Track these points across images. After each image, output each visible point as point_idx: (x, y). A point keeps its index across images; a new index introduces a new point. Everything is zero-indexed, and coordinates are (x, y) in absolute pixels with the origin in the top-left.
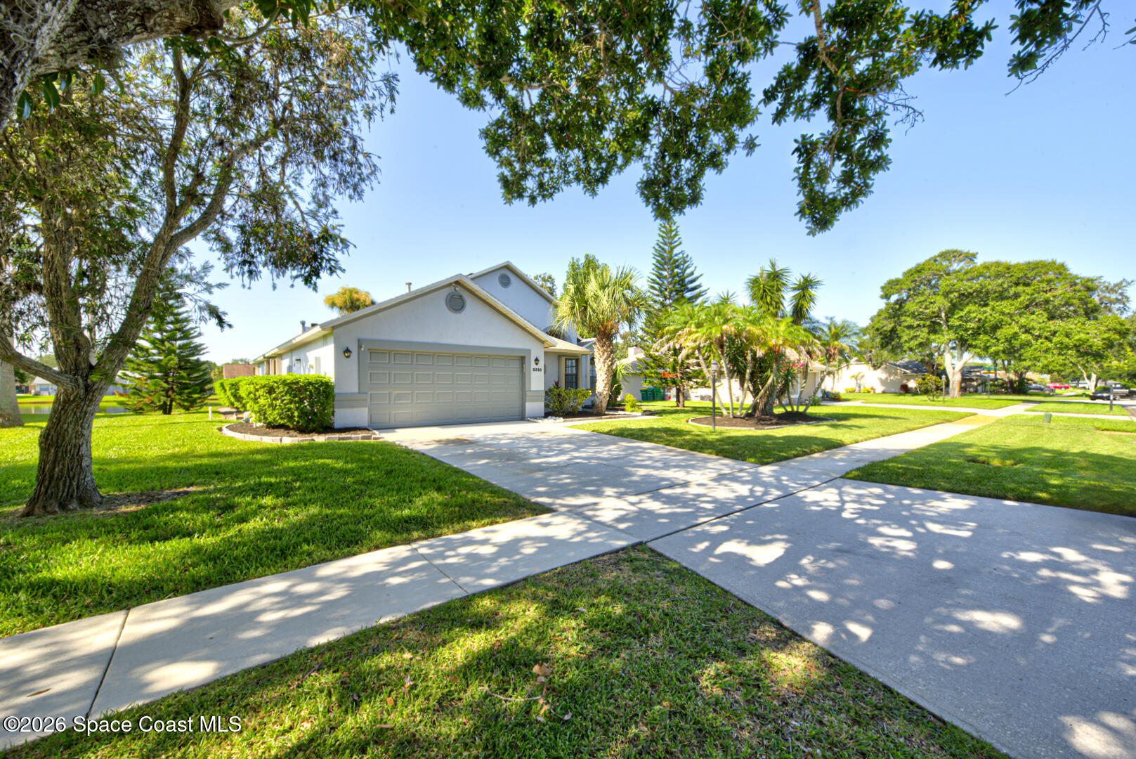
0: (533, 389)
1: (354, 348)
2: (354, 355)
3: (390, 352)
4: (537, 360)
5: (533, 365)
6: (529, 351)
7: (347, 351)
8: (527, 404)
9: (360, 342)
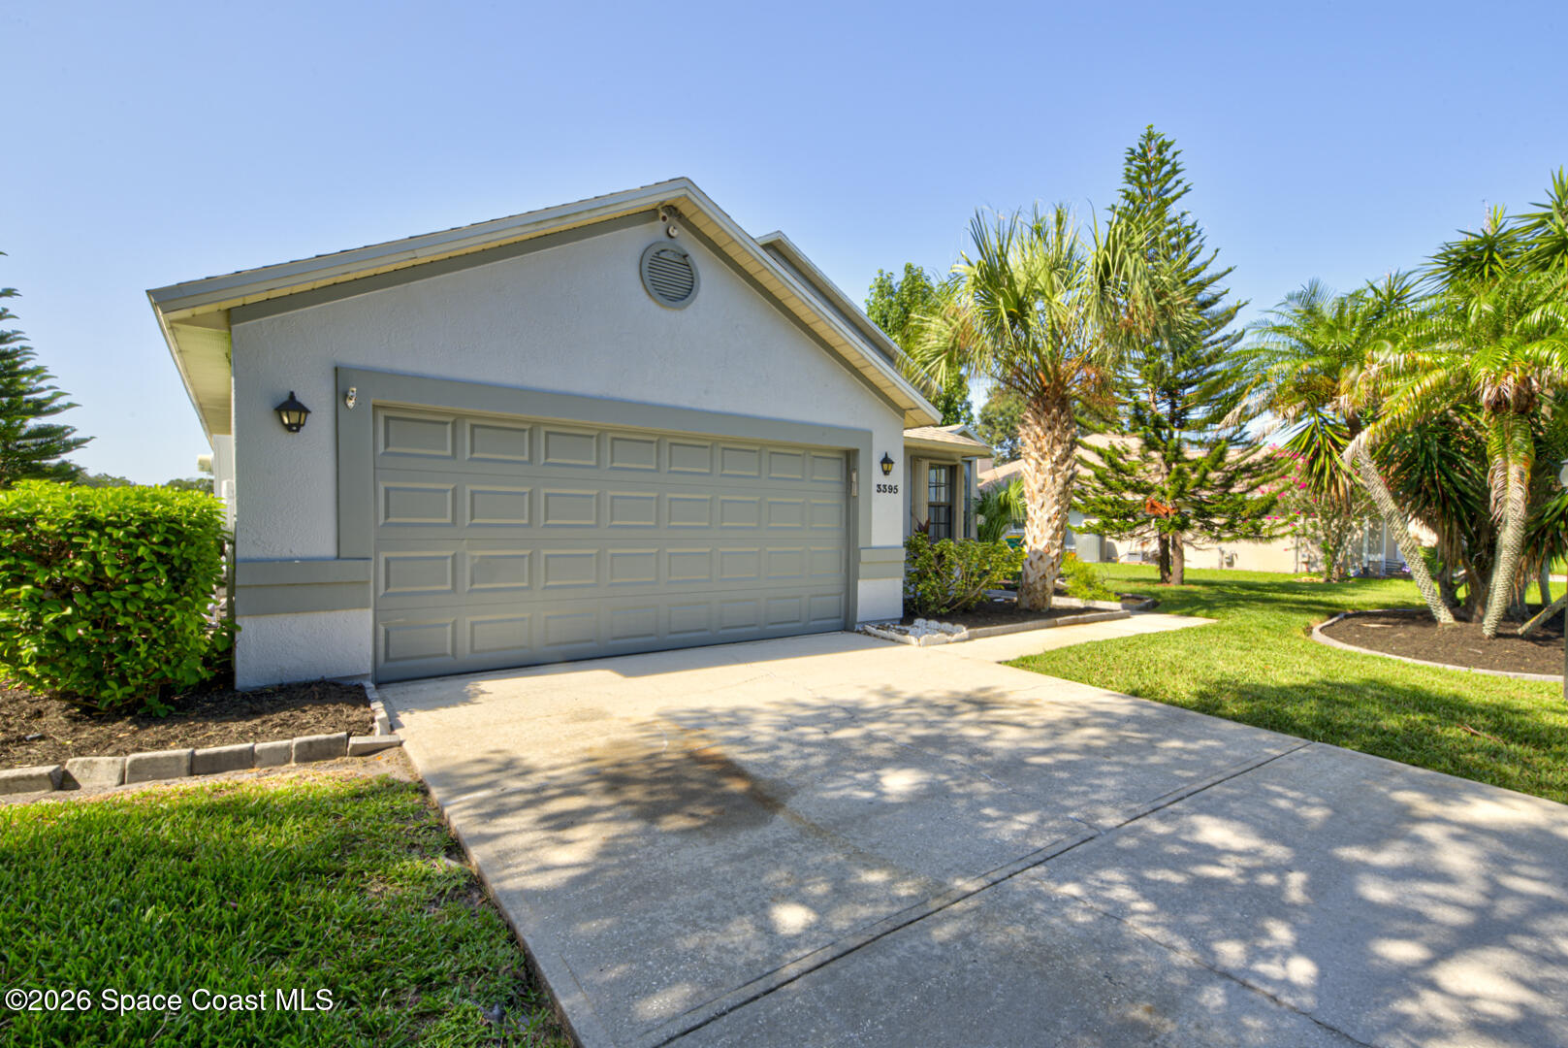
0: (875, 543)
1: (318, 397)
2: (319, 423)
3: (457, 420)
4: (886, 461)
5: (878, 477)
6: (867, 435)
7: (292, 405)
8: (861, 584)
9: (341, 378)
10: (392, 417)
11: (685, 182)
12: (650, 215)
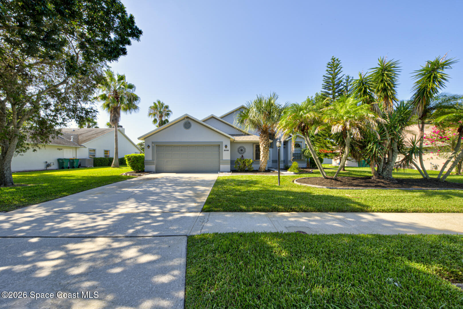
0: (224, 159)
2: (151, 147)
3: (164, 146)
4: (226, 146)
5: (224, 148)
6: (222, 142)
7: (149, 146)
8: (221, 165)
9: (153, 143)
10: (158, 146)
11: (187, 114)
12: (184, 119)
